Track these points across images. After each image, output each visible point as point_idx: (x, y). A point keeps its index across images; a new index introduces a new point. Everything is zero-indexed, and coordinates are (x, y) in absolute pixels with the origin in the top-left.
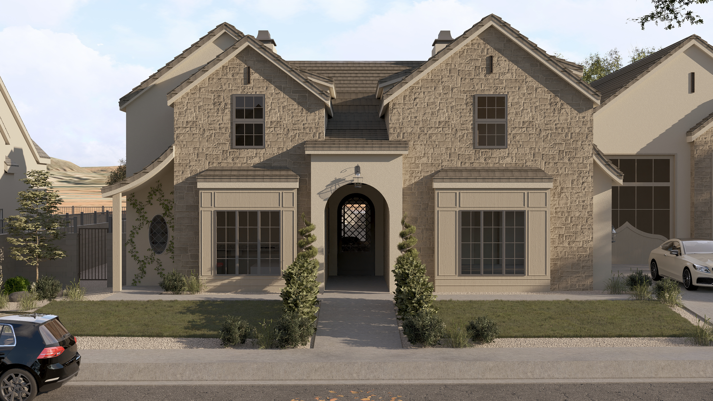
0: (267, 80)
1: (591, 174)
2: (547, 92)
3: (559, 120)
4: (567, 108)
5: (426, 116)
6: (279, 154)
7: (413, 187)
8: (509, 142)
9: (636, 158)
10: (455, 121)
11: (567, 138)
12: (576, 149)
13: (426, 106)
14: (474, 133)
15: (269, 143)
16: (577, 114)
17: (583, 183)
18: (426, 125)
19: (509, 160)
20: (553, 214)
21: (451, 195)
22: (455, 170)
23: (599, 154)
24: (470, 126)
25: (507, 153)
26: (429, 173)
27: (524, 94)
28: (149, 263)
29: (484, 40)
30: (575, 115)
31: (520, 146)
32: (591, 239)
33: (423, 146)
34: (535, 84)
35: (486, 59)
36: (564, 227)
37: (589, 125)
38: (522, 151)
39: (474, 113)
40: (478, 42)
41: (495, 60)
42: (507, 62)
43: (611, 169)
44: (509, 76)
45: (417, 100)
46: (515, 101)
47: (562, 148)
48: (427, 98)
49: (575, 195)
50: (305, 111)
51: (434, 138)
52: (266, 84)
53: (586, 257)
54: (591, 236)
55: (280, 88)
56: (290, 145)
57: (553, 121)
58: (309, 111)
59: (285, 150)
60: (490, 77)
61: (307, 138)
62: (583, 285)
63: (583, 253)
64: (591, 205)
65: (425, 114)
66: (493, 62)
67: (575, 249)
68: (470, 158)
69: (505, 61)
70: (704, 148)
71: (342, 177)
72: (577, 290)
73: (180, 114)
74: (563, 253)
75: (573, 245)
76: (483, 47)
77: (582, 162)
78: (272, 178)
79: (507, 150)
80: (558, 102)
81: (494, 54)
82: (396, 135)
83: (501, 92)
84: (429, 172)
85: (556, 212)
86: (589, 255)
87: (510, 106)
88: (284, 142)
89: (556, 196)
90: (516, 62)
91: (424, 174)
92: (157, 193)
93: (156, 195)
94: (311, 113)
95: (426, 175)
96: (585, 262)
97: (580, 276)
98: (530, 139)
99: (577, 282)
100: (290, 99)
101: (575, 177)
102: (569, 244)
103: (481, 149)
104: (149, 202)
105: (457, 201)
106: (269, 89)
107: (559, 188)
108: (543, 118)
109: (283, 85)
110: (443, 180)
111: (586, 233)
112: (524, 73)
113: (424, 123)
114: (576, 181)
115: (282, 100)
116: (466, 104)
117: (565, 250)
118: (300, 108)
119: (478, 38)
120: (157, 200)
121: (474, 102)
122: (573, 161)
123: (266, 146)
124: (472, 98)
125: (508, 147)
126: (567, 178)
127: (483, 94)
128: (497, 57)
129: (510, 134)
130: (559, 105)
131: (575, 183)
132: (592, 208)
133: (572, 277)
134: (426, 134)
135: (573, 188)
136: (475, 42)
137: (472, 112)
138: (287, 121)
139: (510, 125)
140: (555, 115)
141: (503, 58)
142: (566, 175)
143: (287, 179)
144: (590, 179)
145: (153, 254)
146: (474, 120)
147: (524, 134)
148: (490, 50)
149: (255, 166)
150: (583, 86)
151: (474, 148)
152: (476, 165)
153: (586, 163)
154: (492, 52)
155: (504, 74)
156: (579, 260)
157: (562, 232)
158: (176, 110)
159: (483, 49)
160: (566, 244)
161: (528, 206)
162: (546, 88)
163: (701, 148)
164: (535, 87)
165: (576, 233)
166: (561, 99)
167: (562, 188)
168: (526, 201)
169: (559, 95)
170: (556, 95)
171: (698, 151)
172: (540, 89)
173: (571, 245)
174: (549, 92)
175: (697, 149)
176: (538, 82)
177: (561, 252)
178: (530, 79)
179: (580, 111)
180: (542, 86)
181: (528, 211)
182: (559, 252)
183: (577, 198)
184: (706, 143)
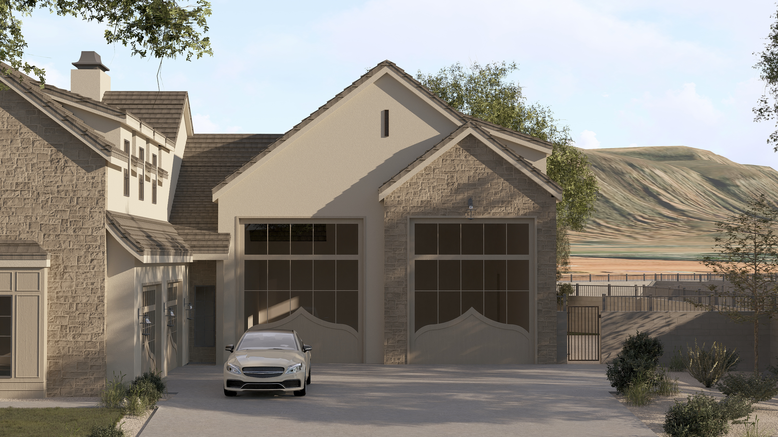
1: (102, 249)
2: (48, 146)
3: (62, 181)
4: (73, 166)
9: (313, 223)
11: (72, 205)
12: (83, 218)
16: (85, 174)
17: (92, 260)
20: (53, 300)
23: (113, 224)
27: (18, 149)
30: (82, 175)
31: (13, 214)
32: (101, 331)
34: (32, 136)
36: (68, 316)
37: (100, 188)
43: (128, 242)
46: (6, 158)
47: (66, 216)
49: (81, 276)
53: (96, 353)
54: (102, 328)
57: (54, 182)
62: (92, 390)
63: (92, 349)
64: (103, 288)
67: (81, 344)
70: (397, 210)
72: (84, 395)
74: (66, 349)
75: (79, 339)
77: (91, 234)
80: (60, 159)
85: (57, 297)
86: (99, 352)
87: (1, 163)
89: (58, 277)
90: (7, 109)
96: (94, 360)
97: (87, 378)
98: (25, 204)
99: (83, 386)
101: (82, 253)
102: (74, 338)
107: (62, 266)
108: (41, 179)
111: (96, 324)
112: (17, 122)
114: (83, 258)
117: (69, 346)
122: (80, 233)
126: (71, 254)
130: (62, 162)
131: (82, 260)
132: (103, 292)
133: (77, 380)
135: (79, 268)
140: (56, 174)
142: (71, 251)
147: (17, 199)
150: (90, 140)
153: (95, 235)
156: (86, 358)
157: (65, 322)
160: (70, 338)
161: (16, 290)
162: (46, 141)
163: (393, 210)
164: (32, 139)
165: (83, 324)
166: (65, 154)
167: (65, 267)
168: (13, 283)
169: (62, 149)
170: (58, 150)
171: (389, 213)
172: (38, 142)
173: (77, 340)
174: (50, 145)
175: (388, 211)
176: (36, 133)
177: (64, 348)
178: (25, 129)
179: (89, 169)
180: (40, 138)
181: (16, 296)
182: (61, 348)
183: (84, 280)
184: (399, 203)
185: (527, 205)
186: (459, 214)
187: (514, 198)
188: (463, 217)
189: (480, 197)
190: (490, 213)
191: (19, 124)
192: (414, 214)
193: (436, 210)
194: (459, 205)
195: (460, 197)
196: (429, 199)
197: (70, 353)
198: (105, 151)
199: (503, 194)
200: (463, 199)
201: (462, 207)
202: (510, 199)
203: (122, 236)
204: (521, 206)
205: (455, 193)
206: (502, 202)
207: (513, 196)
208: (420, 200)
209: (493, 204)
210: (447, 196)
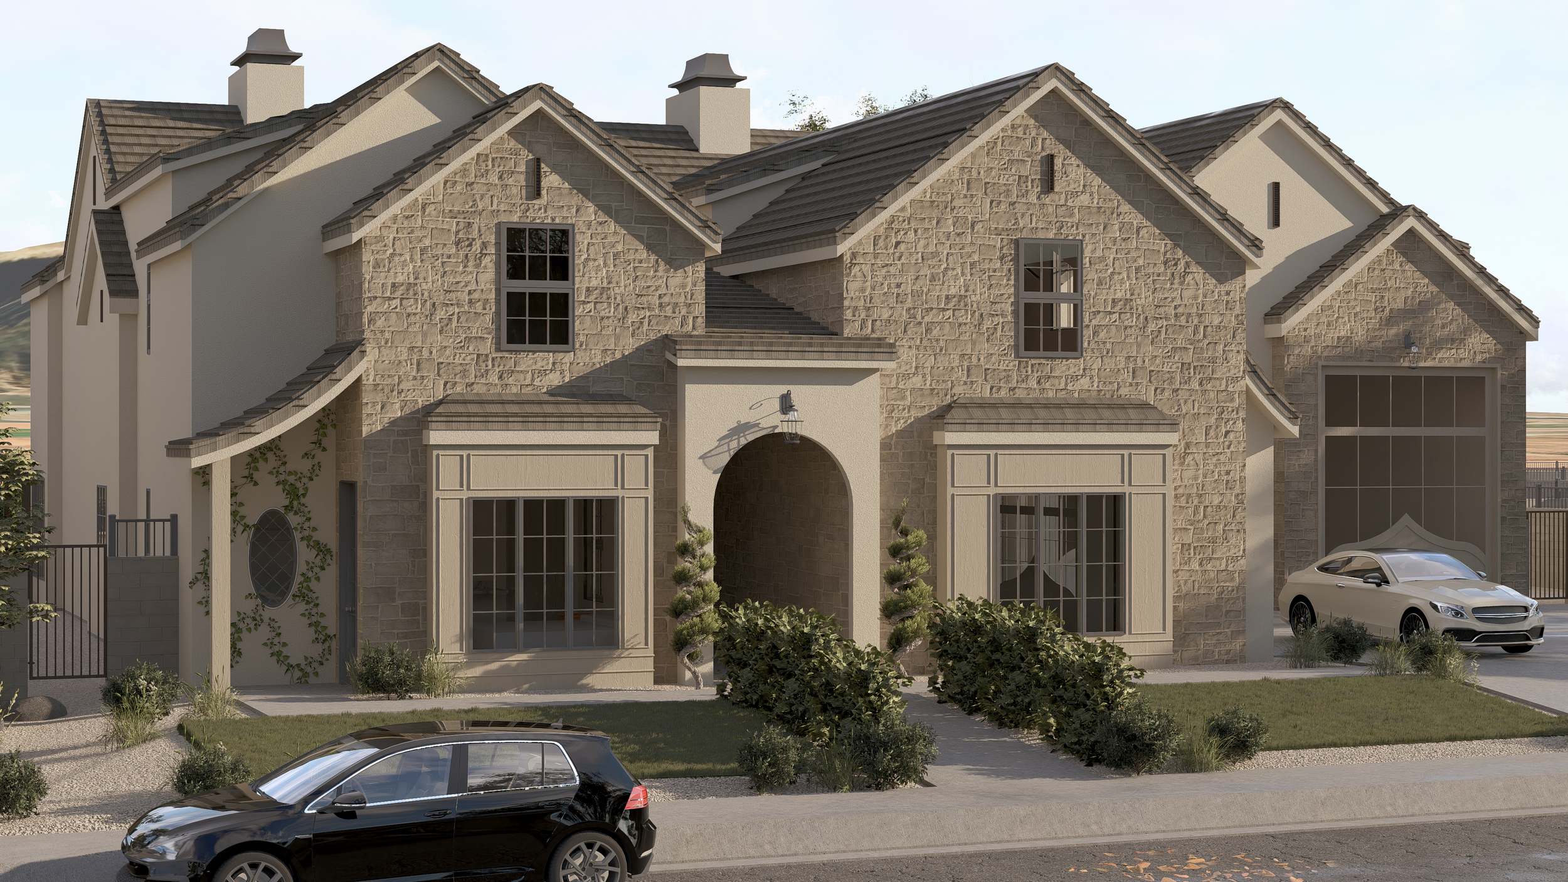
0: (580, 191)
1: (1242, 414)
2: (1160, 237)
3: (1182, 298)
4: (1199, 271)
5: (920, 282)
6: (606, 366)
7: (893, 443)
8: (1085, 345)
10: (979, 295)
11: (1197, 338)
12: (1213, 360)
13: (920, 261)
14: (1017, 323)
15: (582, 338)
16: (1216, 286)
17: (1227, 433)
18: (920, 303)
19: (1084, 383)
21: (978, 461)
22: (982, 405)
23: (1255, 372)
24: (1009, 308)
25: (1082, 367)
26: (926, 412)
27: (1115, 241)
28: (249, 630)
29: (1036, 118)
30: (1212, 287)
31: (1108, 353)
32: (1241, 552)
33: (914, 351)
34: (1136, 218)
35: (1041, 161)
36: (1192, 528)
37: (1238, 310)
38: (1109, 363)
39: (1017, 280)
40: (1024, 123)
41: (1058, 162)
42: (1082, 169)
43: (1277, 403)
44: (1084, 199)
45: (902, 247)
46: (1097, 255)
47: (1188, 357)
48: (922, 243)
49: (1211, 459)
50: (662, 266)
51: (936, 332)
52: (577, 199)
53: (1233, 591)
54: (1242, 548)
55: (607, 211)
56: (629, 345)
57: (1170, 300)
58: (671, 267)
59: (618, 356)
60: (1047, 201)
61: (667, 328)
62: (1228, 652)
63: (1228, 584)
64: (1242, 480)
65: (917, 279)
66: (1055, 168)
67: (1212, 575)
68: (1008, 378)
69: (1078, 166)
71: (752, 420)
72: (1215, 662)
73: (377, 265)
74: (1190, 584)
75: (1209, 567)
76: (1033, 134)
77: (1224, 389)
78: (601, 422)
79: (1082, 360)
80: (1179, 259)
81: (1056, 151)
82: (857, 324)
83: (1071, 233)
84: (927, 408)
85: (1177, 496)
86: (1237, 588)
87: (1088, 265)
88: (617, 338)
89: (1176, 462)
90: (1098, 170)
91: (916, 413)
92: (270, 455)
93: (266, 460)
94: (676, 270)
95: (920, 415)
96: (1231, 602)
97: (1221, 633)
98: (1126, 337)
99: (1215, 645)
100: (628, 237)
101: (1213, 420)
102: (1201, 564)
103: (1030, 358)
104: (250, 477)
105: (992, 473)
106: (582, 211)
107: (1183, 443)
108: (1150, 293)
109: (613, 205)
110: (963, 426)
111: (1233, 541)
112: (1114, 195)
113: (916, 298)
114: (1213, 429)
115: (611, 239)
116: (1002, 258)
117: (1193, 579)
118: (653, 257)
119: (1025, 115)
120: (271, 473)
121: (1017, 255)
122: (1209, 387)
123: (577, 346)
124: (1012, 246)
125: (1084, 354)
126: (1196, 423)
127: (1034, 236)
128: (1062, 155)
129: (1088, 326)
130: (1181, 266)
131: (1212, 433)
132: (1243, 487)
133: (1206, 636)
134: (920, 323)
135: (1207, 445)
136: (1018, 122)
137: (1013, 277)
138: (623, 287)
139: (1087, 306)
140: (1173, 286)
141: (1074, 161)
142: (1196, 417)
143: (635, 422)
144: (1240, 424)
145: (260, 608)
146: (1017, 294)
147: (1114, 327)
148: (1048, 141)
149: (553, 392)
150: (1230, 227)
151: (1017, 356)
152: (1020, 394)
153: (1232, 390)
154: (1053, 146)
155: (1075, 194)
156: (1219, 599)
157: (1188, 538)
158: (367, 256)
159: (1034, 139)
160: (1196, 565)
161: (1130, 484)
162: (1158, 228)
163: (1296, 352)
164: (1135, 225)
165: (1213, 540)
166: (1186, 252)
167: (1188, 445)
168: (1126, 471)
169: (1182, 243)
170: (1175, 245)
171: (1292, 357)
172: (1145, 230)
173: (1205, 568)
174: (1163, 236)
175: (1290, 353)
176: (1142, 214)
177: (1186, 581)
178: (1126, 207)
179: (1221, 279)
180: (1149, 224)
181: (1130, 494)
182: (1182, 582)
183: (1216, 466)
184: (1307, 340)
185: (1486, 346)
186: (1392, 359)
187: (1469, 333)
188: (1397, 364)
189: (1421, 332)
190: (1435, 358)
191: (1116, 197)
192: (1327, 358)
193: (1359, 353)
194: (1392, 345)
195: (1393, 331)
196: (1349, 335)
197: (1196, 591)
198: (1254, 249)
199: (1454, 327)
200: (1397, 335)
201: (1396, 349)
202: (1463, 336)
203: (1267, 392)
204: (1478, 348)
205: (1387, 325)
206: (1455, 341)
207: (1466, 331)
208: (1336, 336)
209: (1439, 344)
210: (1374, 330)
